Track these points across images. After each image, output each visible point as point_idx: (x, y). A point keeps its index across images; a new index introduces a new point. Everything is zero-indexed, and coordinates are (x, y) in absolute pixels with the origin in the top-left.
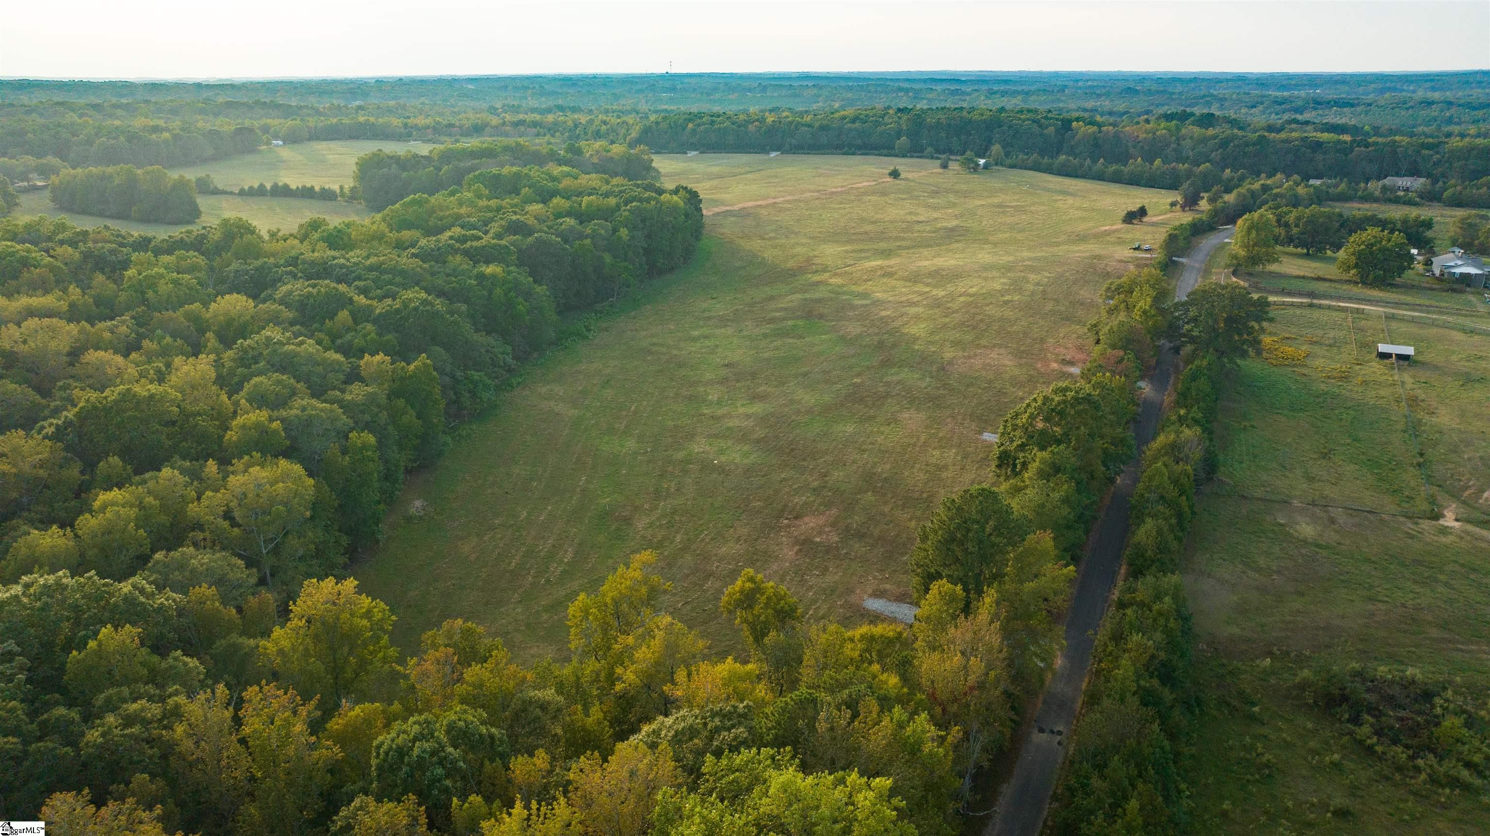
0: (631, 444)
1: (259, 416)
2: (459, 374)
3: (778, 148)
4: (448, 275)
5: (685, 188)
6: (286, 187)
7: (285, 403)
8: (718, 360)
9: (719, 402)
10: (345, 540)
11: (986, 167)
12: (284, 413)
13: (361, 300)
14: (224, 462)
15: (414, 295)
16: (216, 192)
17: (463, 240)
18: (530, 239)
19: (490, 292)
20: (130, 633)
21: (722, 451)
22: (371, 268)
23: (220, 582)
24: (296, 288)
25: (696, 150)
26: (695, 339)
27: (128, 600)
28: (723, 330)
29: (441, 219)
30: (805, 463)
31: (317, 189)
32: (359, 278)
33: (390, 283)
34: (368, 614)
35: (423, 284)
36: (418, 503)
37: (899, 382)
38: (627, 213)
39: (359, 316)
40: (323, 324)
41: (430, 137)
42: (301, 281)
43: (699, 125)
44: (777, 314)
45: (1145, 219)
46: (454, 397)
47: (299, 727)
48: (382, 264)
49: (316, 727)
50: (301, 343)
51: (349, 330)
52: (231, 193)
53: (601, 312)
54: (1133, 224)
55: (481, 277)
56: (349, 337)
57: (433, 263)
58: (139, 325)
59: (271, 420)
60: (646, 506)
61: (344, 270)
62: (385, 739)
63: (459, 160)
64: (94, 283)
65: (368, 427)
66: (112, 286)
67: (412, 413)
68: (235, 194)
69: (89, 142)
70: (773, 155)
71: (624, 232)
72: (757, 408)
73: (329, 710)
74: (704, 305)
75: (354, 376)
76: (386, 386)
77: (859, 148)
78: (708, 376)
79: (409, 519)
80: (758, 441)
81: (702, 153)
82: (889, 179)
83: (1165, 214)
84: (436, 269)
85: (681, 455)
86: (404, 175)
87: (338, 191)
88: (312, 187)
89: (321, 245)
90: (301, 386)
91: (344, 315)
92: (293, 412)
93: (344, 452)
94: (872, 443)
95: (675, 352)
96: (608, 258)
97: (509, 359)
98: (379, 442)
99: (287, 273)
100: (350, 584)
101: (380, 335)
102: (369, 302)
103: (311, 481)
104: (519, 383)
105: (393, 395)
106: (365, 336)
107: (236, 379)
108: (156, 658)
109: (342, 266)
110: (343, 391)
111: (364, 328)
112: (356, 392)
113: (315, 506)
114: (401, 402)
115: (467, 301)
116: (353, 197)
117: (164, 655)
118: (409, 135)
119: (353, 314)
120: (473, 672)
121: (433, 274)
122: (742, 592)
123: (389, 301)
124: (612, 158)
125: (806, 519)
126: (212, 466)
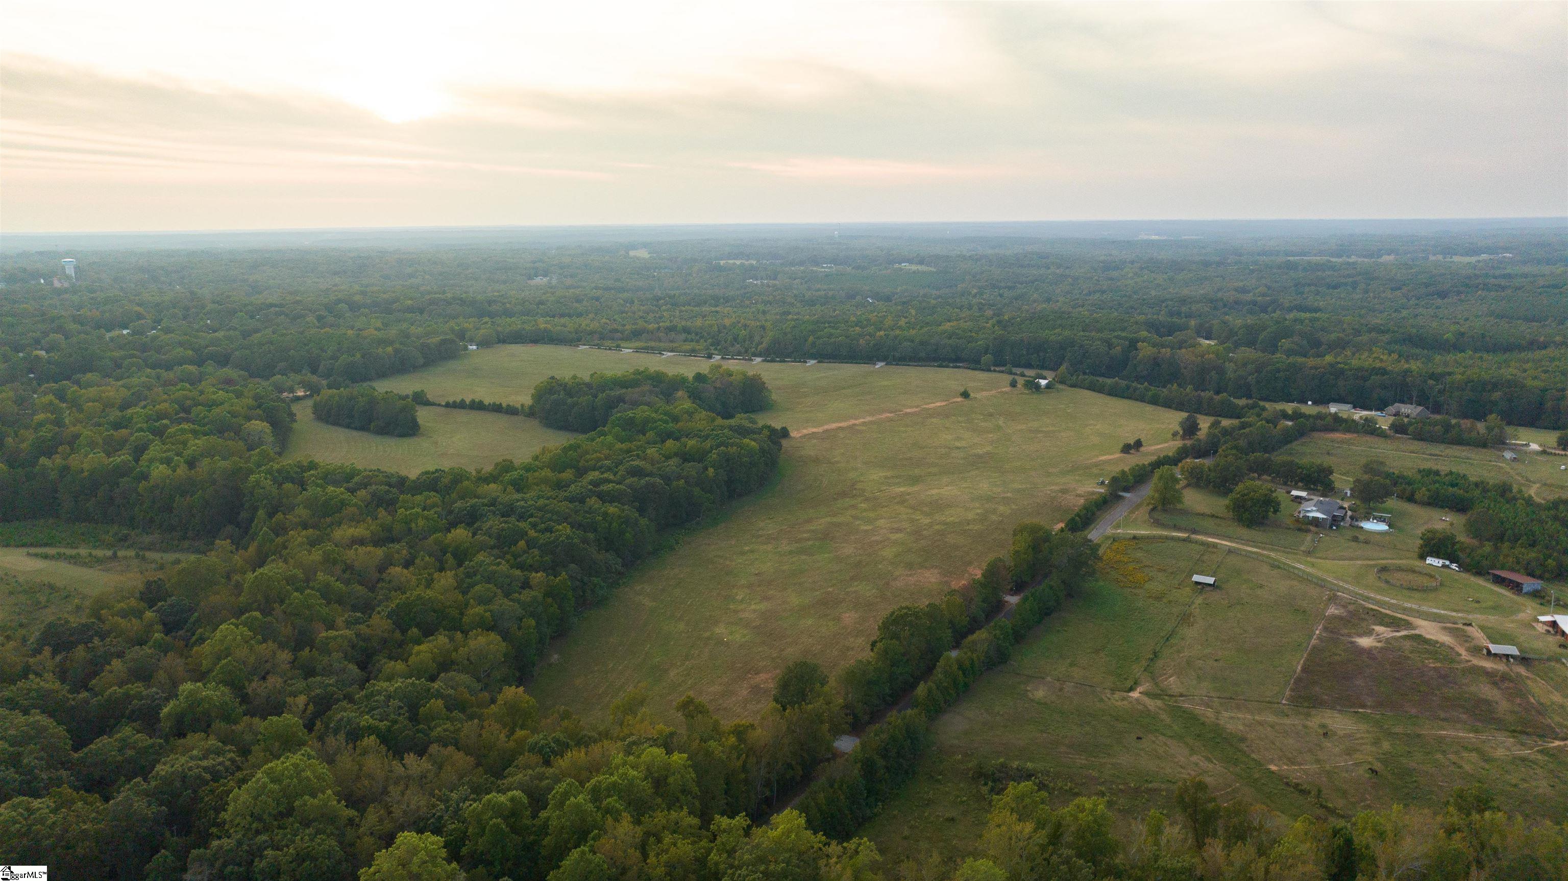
0: (681, 626)
1: (479, 609)
2: (586, 579)
3: (884, 359)
4: (586, 512)
5: (769, 427)
6: (481, 402)
7: (490, 601)
8: (753, 570)
9: (742, 601)
10: (517, 674)
11: (1048, 386)
12: (491, 607)
13: (532, 533)
14: (465, 633)
15: (564, 530)
16: (428, 403)
17: (596, 484)
18: (643, 482)
19: (610, 524)
20: (440, 702)
21: (731, 633)
22: (540, 509)
23: (468, 687)
24: (493, 523)
25: (815, 359)
26: (743, 553)
27: (438, 691)
28: (765, 547)
29: (587, 462)
30: (775, 643)
31: (504, 405)
32: (531, 516)
33: (550, 520)
34: (527, 702)
35: (570, 520)
36: (556, 656)
37: (855, 592)
38: (715, 456)
39: (531, 544)
40: (510, 548)
41: (596, 342)
42: (499, 517)
43: (818, 338)
44: (805, 535)
45: (1142, 449)
46: (582, 594)
47: (502, 736)
48: (546, 505)
49: (508, 737)
50: (499, 564)
51: (525, 552)
52: (439, 405)
53: (689, 529)
54: (1129, 453)
55: (605, 514)
56: (524, 557)
57: (577, 503)
58: (411, 547)
59: (485, 611)
60: (679, 664)
61: (523, 510)
62: (530, 740)
63: (611, 389)
64: (380, 516)
65: (532, 615)
66: (390, 518)
67: (556, 606)
68: (442, 406)
69: (335, 358)
70: (879, 365)
71: (711, 471)
72: (763, 606)
73: (512, 732)
74: (762, 524)
75: (526, 585)
76: (542, 590)
77: (951, 360)
78: (743, 582)
79: (550, 665)
80: (755, 627)
81: (819, 362)
82: (960, 399)
83: (1166, 441)
84: (578, 508)
85: (708, 634)
86: (569, 400)
87: (520, 408)
88: (501, 404)
89: (510, 488)
90: (499, 591)
91: (522, 544)
92: (494, 607)
93: (519, 628)
94: (818, 632)
95: (728, 563)
96: (697, 491)
97: (619, 568)
98: (537, 623)
99: (489, 511)
100: (521, 689)
101: (541, 557)
102: (536, 534)
103: (504, 644)
104: (624, 583)
105: (547, 595)
106: (533, 557)
107: (465, 585)
108: (449, 713)
109: (523, 507)
110: (520, 593)
111: (533, 553)
112: (526, 596)
113: (505, 655)
114: (550, 600)
115: (595, 530)
116: (531, 413)
117: (451, 712)
118: (579, 340)
119: (527, 542)
120: (565, 723)
121: (576, 512)
122: (683, 701)
123: (548, 535)
124: (732, 383)
125: (761, 675)
126: (459, 635)
